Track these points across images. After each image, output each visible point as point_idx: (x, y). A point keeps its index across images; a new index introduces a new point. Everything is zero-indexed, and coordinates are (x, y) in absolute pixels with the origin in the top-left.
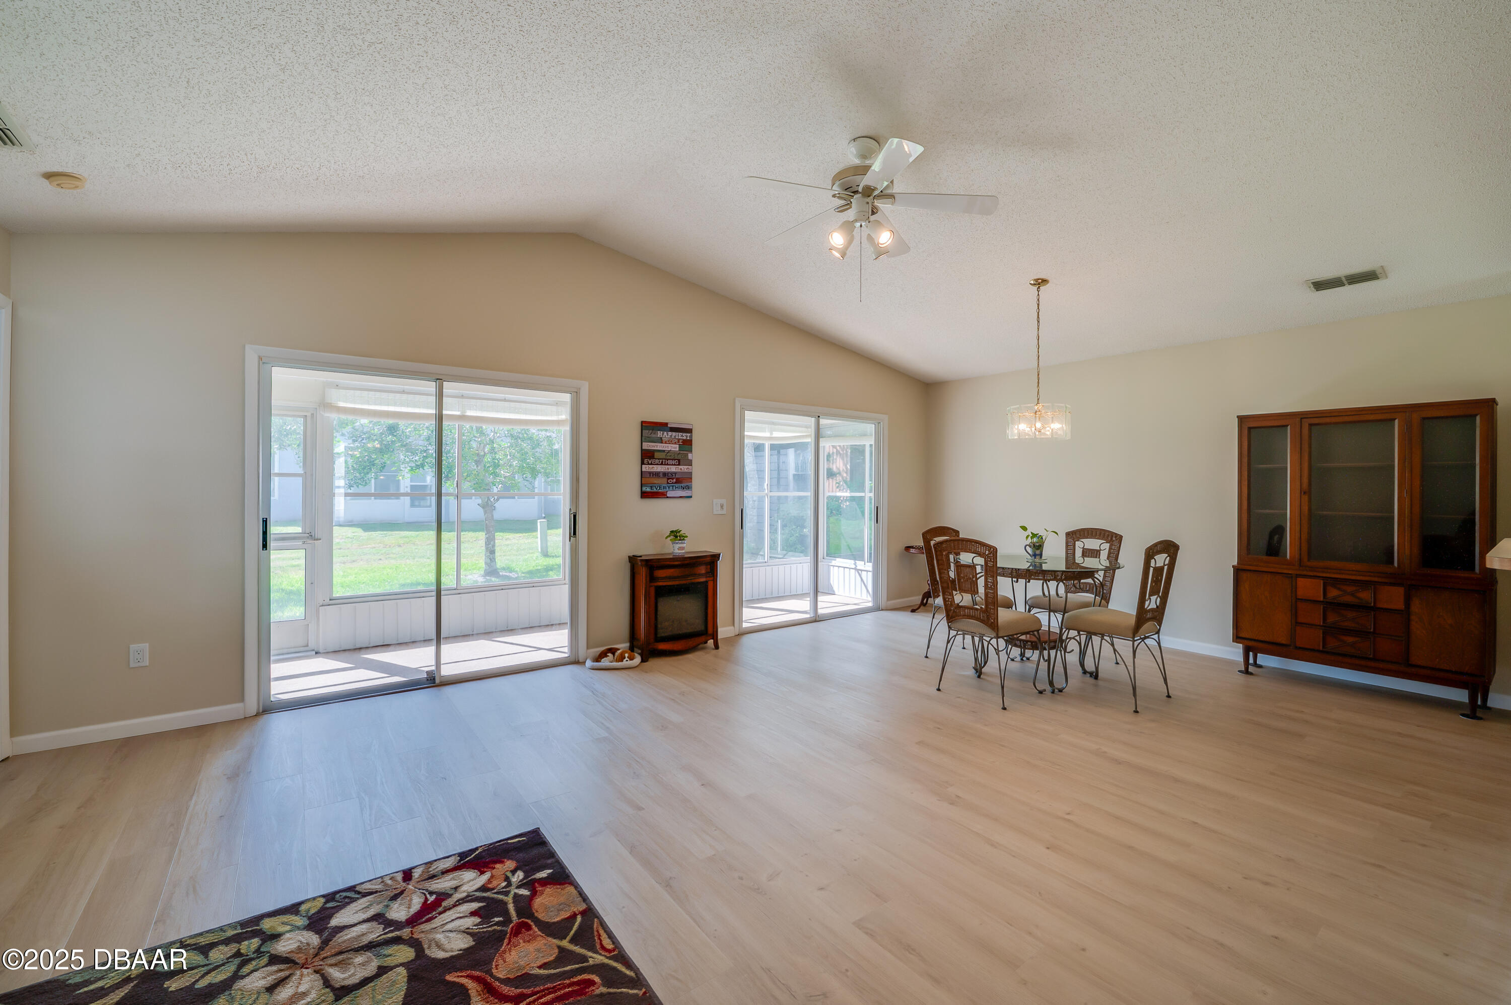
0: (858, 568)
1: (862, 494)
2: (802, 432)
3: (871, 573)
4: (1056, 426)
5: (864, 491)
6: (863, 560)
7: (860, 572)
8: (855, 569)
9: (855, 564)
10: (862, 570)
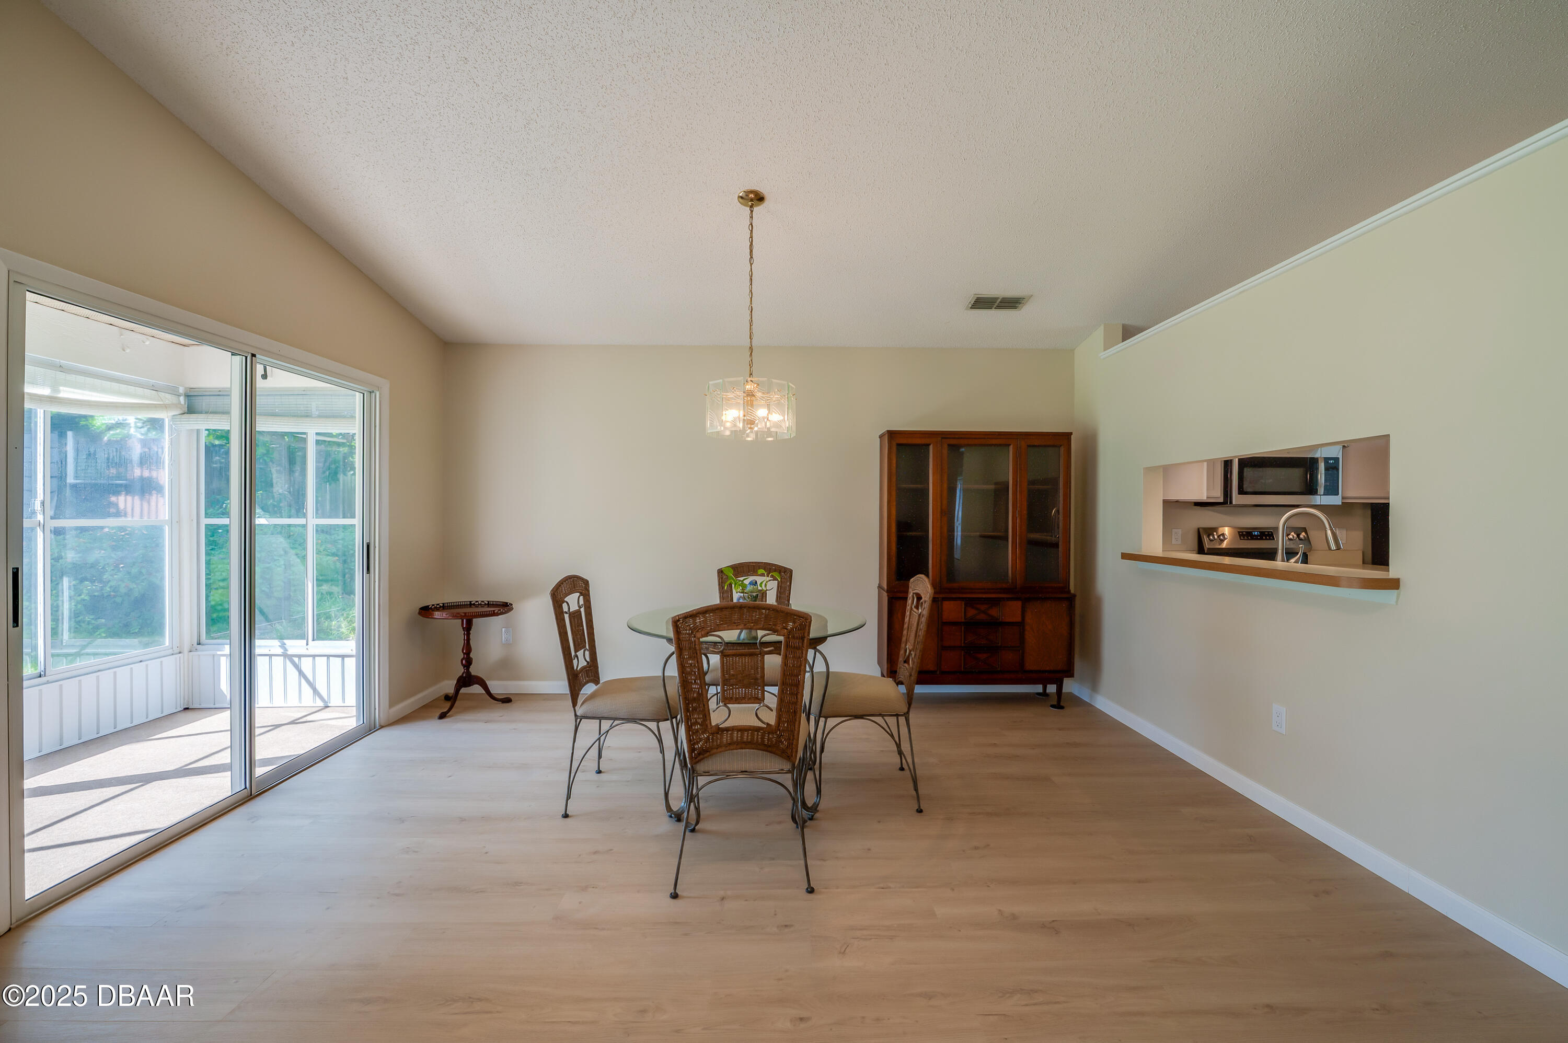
0: (289, 653)
1: (301, 521)
2: (143, 397)
3: (354, 659)
4: (776, 417)
5: (305, 516)
6: (303, 636)
7: (296, 659)
8: (285, 655)
9: (283, 646)
10: (300, 656)
